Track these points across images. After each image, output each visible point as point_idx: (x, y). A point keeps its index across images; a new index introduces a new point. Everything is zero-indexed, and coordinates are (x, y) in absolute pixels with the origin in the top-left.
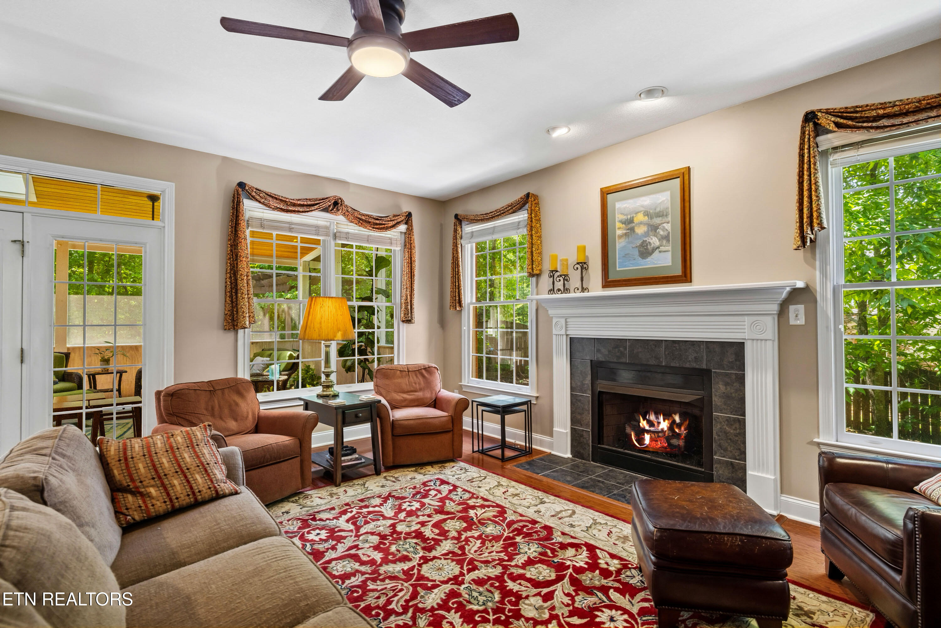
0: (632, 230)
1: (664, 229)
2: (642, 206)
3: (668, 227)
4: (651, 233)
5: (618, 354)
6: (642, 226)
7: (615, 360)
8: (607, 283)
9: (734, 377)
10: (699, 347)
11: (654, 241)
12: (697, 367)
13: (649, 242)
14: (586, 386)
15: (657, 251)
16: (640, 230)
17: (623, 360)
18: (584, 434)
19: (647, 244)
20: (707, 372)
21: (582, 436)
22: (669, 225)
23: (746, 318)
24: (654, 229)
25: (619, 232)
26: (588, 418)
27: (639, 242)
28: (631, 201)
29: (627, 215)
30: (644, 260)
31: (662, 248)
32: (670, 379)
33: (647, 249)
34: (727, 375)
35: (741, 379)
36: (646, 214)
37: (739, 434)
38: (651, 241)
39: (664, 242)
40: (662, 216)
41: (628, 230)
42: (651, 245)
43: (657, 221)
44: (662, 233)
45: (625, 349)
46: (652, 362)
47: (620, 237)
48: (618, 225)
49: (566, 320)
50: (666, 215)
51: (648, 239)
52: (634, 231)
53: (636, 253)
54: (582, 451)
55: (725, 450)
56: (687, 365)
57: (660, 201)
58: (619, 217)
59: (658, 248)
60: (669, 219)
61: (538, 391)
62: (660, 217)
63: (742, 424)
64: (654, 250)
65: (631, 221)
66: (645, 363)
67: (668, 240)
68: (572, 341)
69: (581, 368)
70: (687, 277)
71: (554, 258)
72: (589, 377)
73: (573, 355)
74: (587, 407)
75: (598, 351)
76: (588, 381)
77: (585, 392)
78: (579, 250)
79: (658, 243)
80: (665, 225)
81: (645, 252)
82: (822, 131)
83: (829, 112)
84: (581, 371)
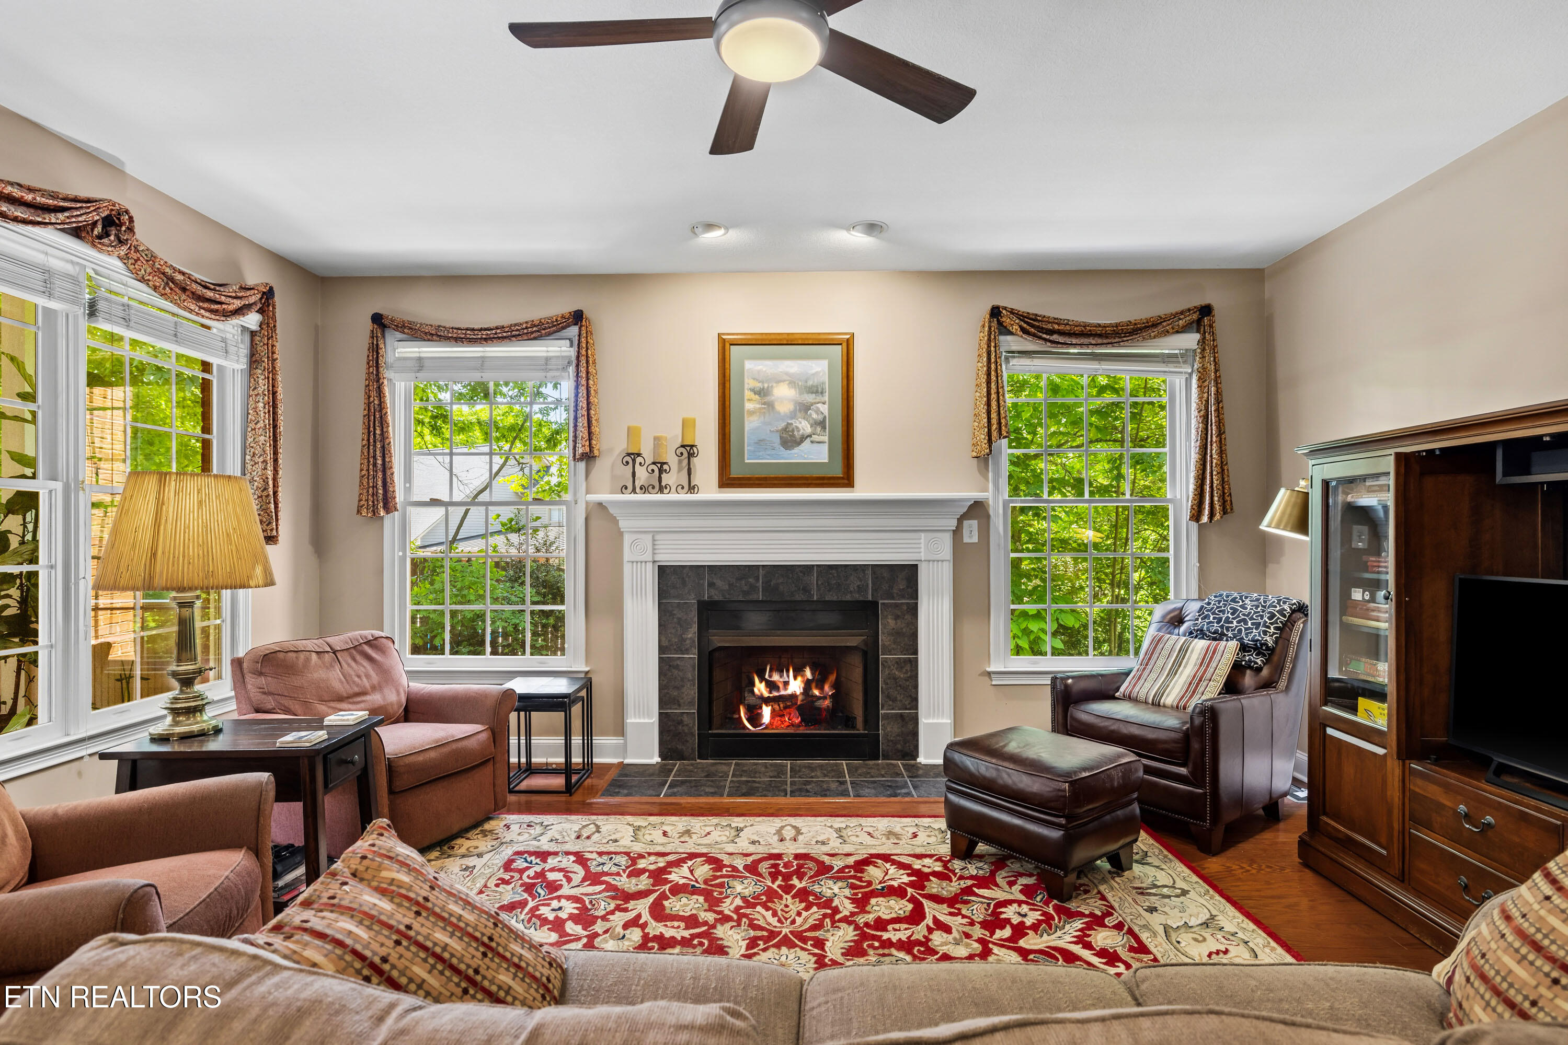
0: (770, 405)
1: (818, 411)
2: (787, 374)
3: (824, 409)
4: (799, 414)
5: (745, 588)
6: (786, 402)
7: (741, 598)
8: (727, 481)
9: (905, 608)
10: (864, 571)
11: (804, 427)
12: (861, 599)
13: (797, 428)
14: (688, 642)
15: (808, 440)
16: (784, 407)
17: (753, 597)
18: (685, 718)
19: (793, 431)
20: (874, 604)
21: (680, 722)
22: (826, 406)
23: (923, 535)
24: (805, 408)
25: (749, 406)
26: (691, 692)
27: (782, 425)
28: (769, 363)
29: (763, 382)
30: (788, 452)
31: (815, 438)
32: (825, 618)
33: (793, 436)
34: (896, 605)
35: (914, 610)
36: (793, 385)
37: (910, 677)
38: (800, 426)
39: (819, 429)
40: (817, 392)
41: (764, 404)
42: (799, 431)
43: (809, 398)
44: (815, 416)
45: (757, 579)
46: (799, 597)
48: (748, 394)
49: (653, 537)
50: (822, 393)
51: (795, 423)
52: (773, 408)
53: (777, 440)
54: (680, 747)
55: (894, 700)
56: (848, 598)
57: (814, 371)
58: (749, 383)
59: (810, 436)
60: (826, 398)
61: (587, 660)
62: (812, 393)
63: (914, 664)
64: (803, 438)
65: (768, 392)
66: (788, 599)
67: (824, 428)
68: (664, 572)
69: (679, 614)
70: (847, 480)
71: (632, 433)
72: (695, 628)
73: (663, 593)
74: (689, 676)
75: (711, 585)
76: (692, 633)
77: (687, 651)
78: (688, 425)
79: (809, 430)
80: (819, 405)
81: (790, 439)
82: (1004, 330)
83: (1012, 312)
84: (679, 619)
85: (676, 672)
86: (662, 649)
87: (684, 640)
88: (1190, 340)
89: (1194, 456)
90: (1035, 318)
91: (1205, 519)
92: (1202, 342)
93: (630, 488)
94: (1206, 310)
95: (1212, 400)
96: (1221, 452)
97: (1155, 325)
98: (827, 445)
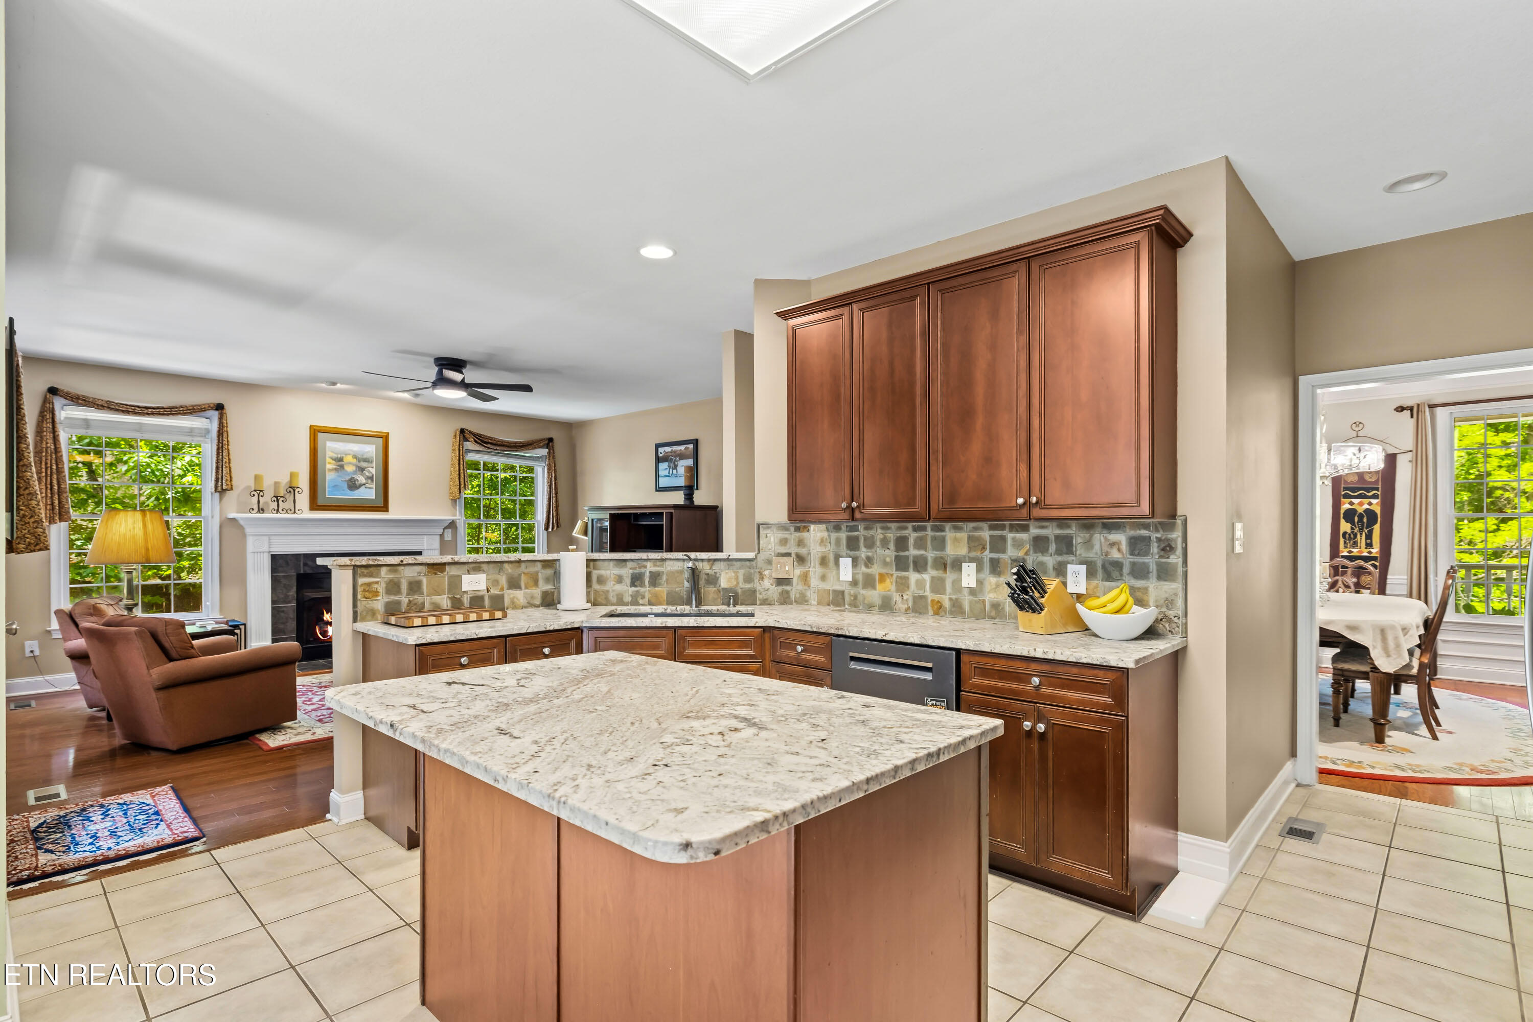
0: (342, 467)
1: (369, 472)
2: (352, 450)
3: (373, 471)
4: (358, 472)
6: (351, 466)
8: (315, 505)
11: (361, 479)
14: (290, 597)
15: (364, 486)
16: (350, 469)
19: (355, 481)
22: (374, 469)
23: (425, 537)
24: (362, 470)
25: (329, 466)
26: (293, 625)
27: (348, 478)
28: (341, 444)
29: (337, 454)
30: (352, 492)
31: (368, 486)
33: (355, 484)
36: (355, 457)
38: (358, 479)
39: (369, 481)
40: (368, 462)
41: (337, 466)
42: (358, 482)
43: (364, 464)
44: (367, 474)
47: (330, 470)
48: (328, 460)
49: (269, 538)
50: (371, 462)
51: (356, 477)
52: (343, 468)
53: (346, 486)
57: (367, 451)
58: (329, 454)
59: (364, 484)
60: (374, 465)
61: (221, 611)
62: (366, 462)
64: (361, 485)
65: (341, 460)
67: (373, 481)
68: (275, 558)
69: (284, 581)
70: (385, 508)
71: (257, 478)
72: (295, 589)
73: (274, 570)
74: (292, 616)
75: (305, 564)
76: (293, 592)
77: (289, 602)
78: (293, 475)
79: (364, 481)
80: (370, 469)
81: (353, 485)
82: (466, 440)
83: (470, 432)
84: (285, 584)
85: (282, 614)
86: (273, 602)
87: (288, 596)
88: (544, 452)
89: (546, 503)
90: (480, 435)
91: (550, 530)
92: (549, 453)
93: (256, 510)
94: (551, 440)
95: (553, 479)
96: (557, 501)
97: (531, 444)
98: (374, 490)
